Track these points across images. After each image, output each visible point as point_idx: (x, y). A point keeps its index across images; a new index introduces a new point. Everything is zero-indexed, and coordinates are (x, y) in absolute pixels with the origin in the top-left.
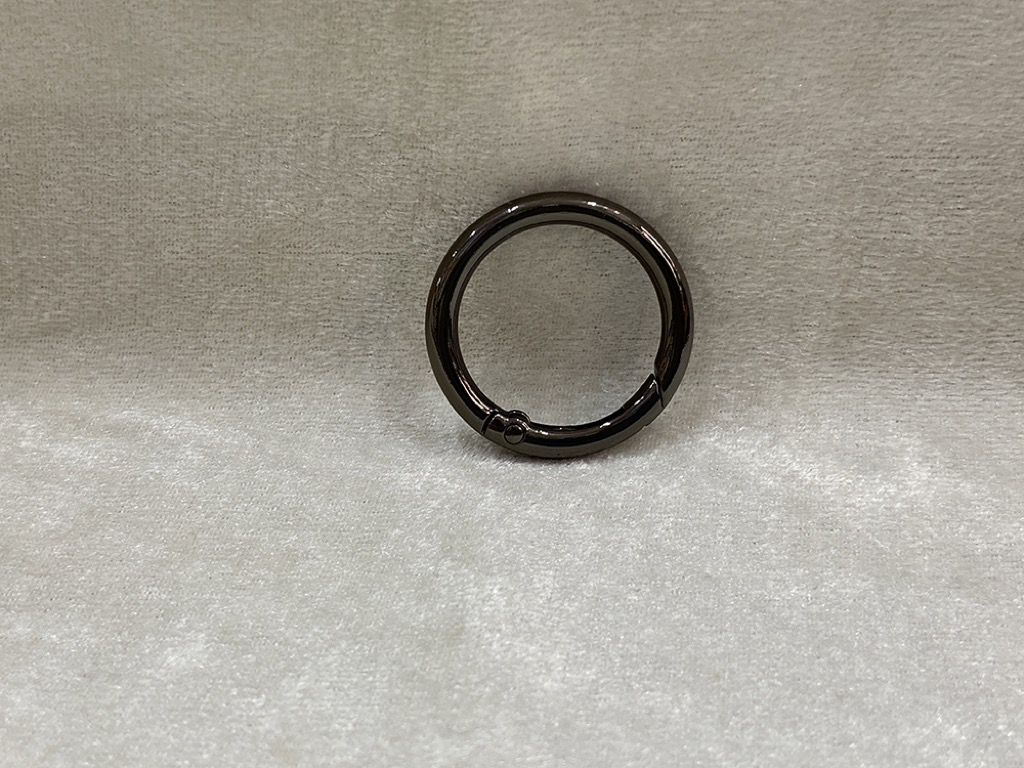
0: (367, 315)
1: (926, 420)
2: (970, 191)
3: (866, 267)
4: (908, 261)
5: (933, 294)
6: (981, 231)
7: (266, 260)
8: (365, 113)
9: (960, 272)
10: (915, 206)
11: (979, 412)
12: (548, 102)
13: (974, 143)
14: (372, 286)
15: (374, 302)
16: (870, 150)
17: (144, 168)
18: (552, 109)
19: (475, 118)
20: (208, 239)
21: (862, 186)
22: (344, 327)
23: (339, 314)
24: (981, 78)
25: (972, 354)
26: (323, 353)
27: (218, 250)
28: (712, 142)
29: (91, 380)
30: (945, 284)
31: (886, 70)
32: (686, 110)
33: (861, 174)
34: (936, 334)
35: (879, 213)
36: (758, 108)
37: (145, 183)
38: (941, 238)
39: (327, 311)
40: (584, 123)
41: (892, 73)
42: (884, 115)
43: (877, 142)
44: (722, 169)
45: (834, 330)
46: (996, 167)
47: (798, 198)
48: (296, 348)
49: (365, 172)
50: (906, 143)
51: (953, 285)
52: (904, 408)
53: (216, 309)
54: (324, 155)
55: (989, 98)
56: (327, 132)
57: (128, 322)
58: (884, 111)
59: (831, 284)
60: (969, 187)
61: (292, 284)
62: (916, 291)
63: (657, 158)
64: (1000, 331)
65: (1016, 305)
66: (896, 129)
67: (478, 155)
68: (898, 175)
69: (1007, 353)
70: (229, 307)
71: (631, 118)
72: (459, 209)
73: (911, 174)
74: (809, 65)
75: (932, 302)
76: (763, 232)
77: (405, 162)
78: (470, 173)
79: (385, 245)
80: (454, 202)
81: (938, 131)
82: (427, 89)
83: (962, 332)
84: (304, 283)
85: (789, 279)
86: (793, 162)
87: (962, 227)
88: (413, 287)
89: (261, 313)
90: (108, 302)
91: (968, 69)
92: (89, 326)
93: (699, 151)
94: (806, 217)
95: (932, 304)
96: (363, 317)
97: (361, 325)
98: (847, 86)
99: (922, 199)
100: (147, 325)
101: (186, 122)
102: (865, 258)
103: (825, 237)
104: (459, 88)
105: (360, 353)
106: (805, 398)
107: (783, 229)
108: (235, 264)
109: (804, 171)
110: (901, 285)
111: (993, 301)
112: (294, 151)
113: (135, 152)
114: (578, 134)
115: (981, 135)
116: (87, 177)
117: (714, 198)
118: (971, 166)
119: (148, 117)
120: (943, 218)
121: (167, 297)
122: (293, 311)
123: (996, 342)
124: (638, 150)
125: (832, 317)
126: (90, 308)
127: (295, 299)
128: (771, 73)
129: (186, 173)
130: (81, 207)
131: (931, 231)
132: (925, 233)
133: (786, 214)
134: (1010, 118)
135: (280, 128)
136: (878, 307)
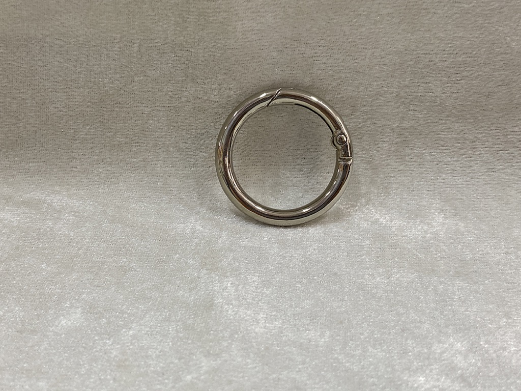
0: (157, 139)
1: (442, 190)
2: (463, 71)
3: (412, 110)
4: (433, 107)
5: (445, 123)
6: (469, 91)
7: (105, 111)
8: (156, 33)
9: (458, 112)
10: (436, 78)
11: (468, 184)
12: (251, 26)
13: (465, 46)
14: (161, 124)
15: (162, 132)
16: (413, 50)
17: (40, 63)
18: (253, 30)
19: (214, 34)
20: (74, 100)
21: (409, 69)
22: (146, 146)
23: (144, 139)
24: (469, 13)
25: (465, 154)
26: (135, 160)
27: (80, 106)
28: (334, 47)
29: (13, 176)
30: (451, 118)
31: (421, 9)
32: (321, 31)
33: (408, 63)
34: (446, 145)
35: (418, 83)
36: (357, 29)
37: (41, 71)
38: (449, 95)
39: (137, 137)
40: (269, 38)
41: (424, 11)
42: (420, 32)
43: (417, 46)
44: (340, 61)
45: (396, 144)
46: (476, 59)
47: (377, 75)
48: (121, 157)
49: (156, 64)
50: (431, 47)
51: (455, 119)
52: (432, 184)
53: (79, 137)
54: (135, 55)
55: (472, 23)
56: (136, 43)
57: (32, 145)
58: (420, 31)
59: (394, 119)
60: (463, 69)
61: (119, 124)
62: (436, 122)
63: (307, 55)
64: (478, 142)
65: (486, 128)
66: (427, 40)
67: (215, 54)
68: (427, 63)
69: (482, 154)
70: (85, 136)
71: (294, 35)
72: (206, 82)
73: (434, 62)
74: (383, 7)
75: (444, 128)
76: (360, 93)
77: (177, 58)
78: (212, 63)
79: (167, 102)
80: (204, 78)
81: (448, 40)
82: (189, 20)
83: (459, 143)
84: (125, 123)
85: (373, 117)
86: (375, 57)
87: (459, 90)
88: (182, 124)
89: (102, 139)
90: (21, 134)
91: (462, 9)
92: (11, 148)
93: (328, 52)
94: (382, 85)
95: (445, 129)
96: (156, 141)
97: (155, 145)
98: (402, 18)
99: (439, 75)
100: (42, 147)
101: (62, 38)
102: (411, 106)
103: (391, 95)
104: (205, 19)
105: (155, 160)
106: (383, 179)
107: (370, 91)
108: (88, 113)
109: (380, 62)
110: (429, 119)
111: (475, 127)
112: (119, 53)
113: (35, 54)
114: (266, 44)
115: (469, 42)
116: (9, 68)
117: (335, 76)
118: (463, 58)
119: (41, 36)
120: (450, 85)
121: (52, 131)
122: (119, 138)
123: (477, 148)
124: (297, 52)
125: (395, 137)
126: (11, 138)
127: (120, 132)
128: (364, 11)
129: (62, 66)
130: (7, 84)
131: (444, 92)
132: (441, 92)
133: (372, 84)
134: (482, 33)
135: (111, 42)
136: (418, 130)
